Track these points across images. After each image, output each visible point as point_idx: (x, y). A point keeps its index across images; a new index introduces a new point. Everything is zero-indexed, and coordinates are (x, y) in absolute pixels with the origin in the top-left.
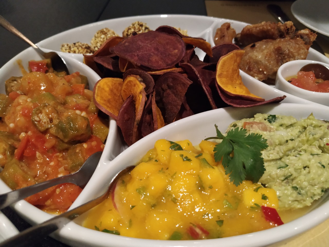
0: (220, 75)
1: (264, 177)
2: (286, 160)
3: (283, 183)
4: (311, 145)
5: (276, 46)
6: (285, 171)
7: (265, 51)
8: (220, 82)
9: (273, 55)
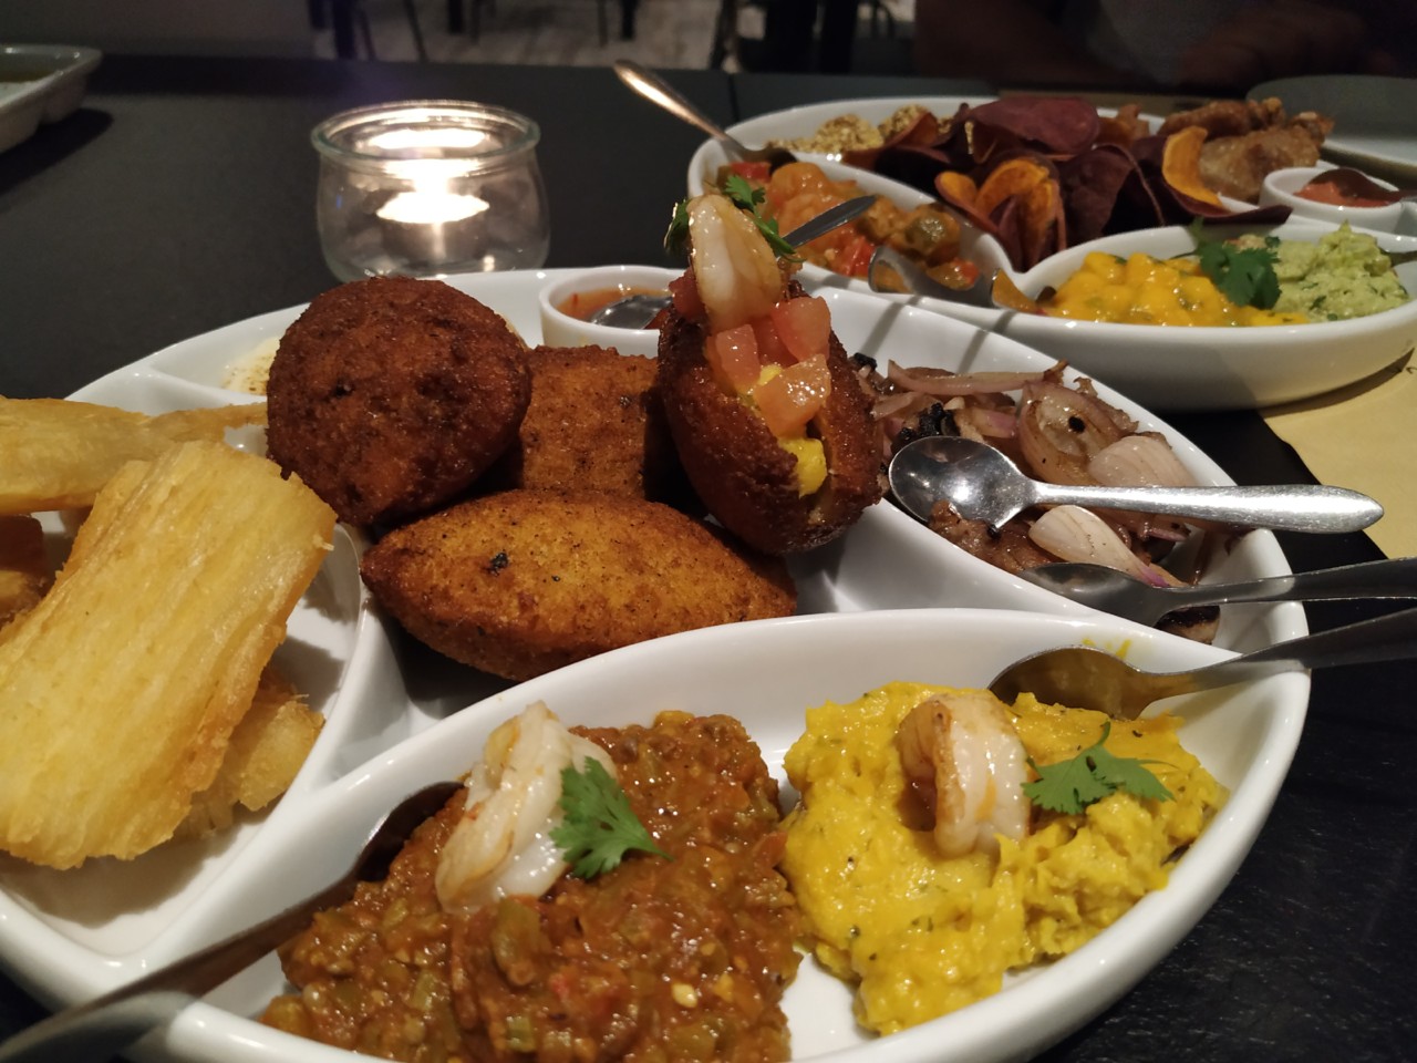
0: (1171, 168)
1: (1281, 303)
2: (1312, 279)
3: (1312, 313)
4: (1349, 267)
5: (1252, 145)
6: (1314, 294)
7: (1227, 158)
8: (1172, 178)
9: (1245, 163)
